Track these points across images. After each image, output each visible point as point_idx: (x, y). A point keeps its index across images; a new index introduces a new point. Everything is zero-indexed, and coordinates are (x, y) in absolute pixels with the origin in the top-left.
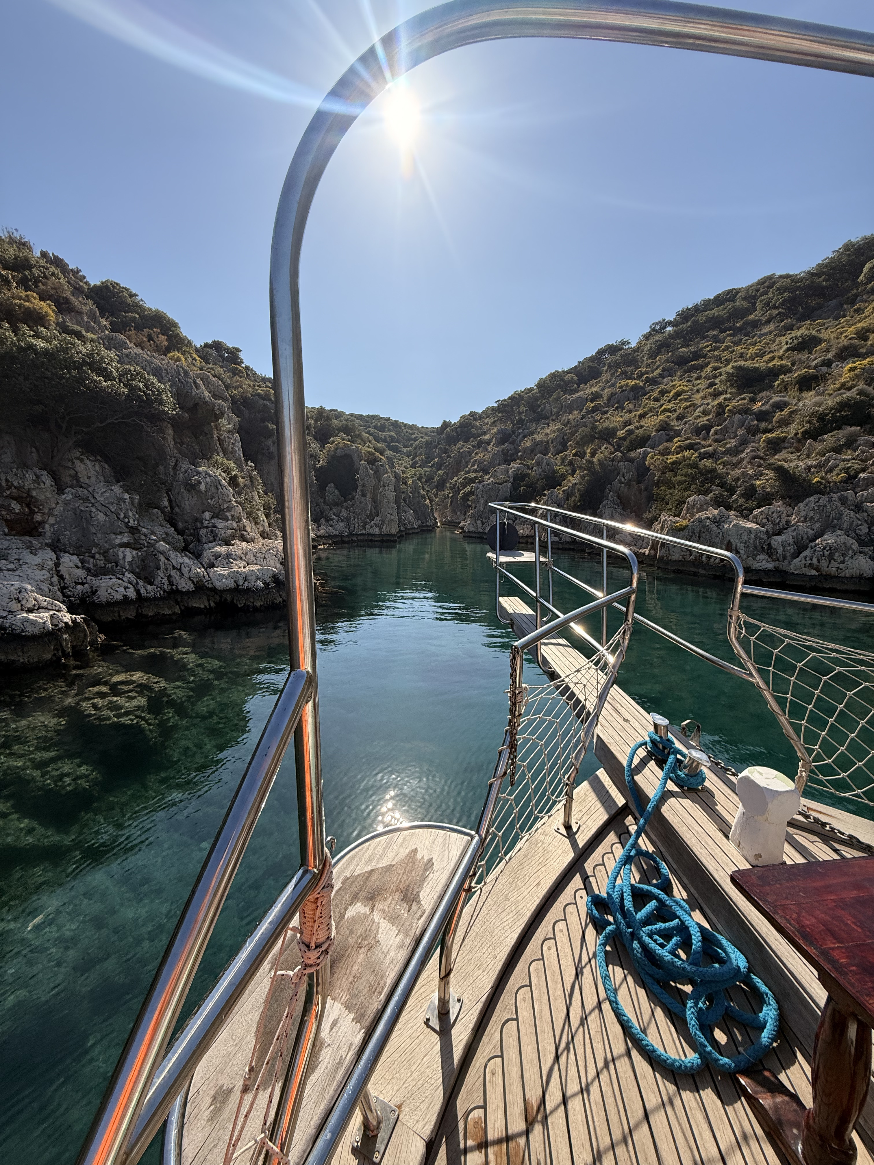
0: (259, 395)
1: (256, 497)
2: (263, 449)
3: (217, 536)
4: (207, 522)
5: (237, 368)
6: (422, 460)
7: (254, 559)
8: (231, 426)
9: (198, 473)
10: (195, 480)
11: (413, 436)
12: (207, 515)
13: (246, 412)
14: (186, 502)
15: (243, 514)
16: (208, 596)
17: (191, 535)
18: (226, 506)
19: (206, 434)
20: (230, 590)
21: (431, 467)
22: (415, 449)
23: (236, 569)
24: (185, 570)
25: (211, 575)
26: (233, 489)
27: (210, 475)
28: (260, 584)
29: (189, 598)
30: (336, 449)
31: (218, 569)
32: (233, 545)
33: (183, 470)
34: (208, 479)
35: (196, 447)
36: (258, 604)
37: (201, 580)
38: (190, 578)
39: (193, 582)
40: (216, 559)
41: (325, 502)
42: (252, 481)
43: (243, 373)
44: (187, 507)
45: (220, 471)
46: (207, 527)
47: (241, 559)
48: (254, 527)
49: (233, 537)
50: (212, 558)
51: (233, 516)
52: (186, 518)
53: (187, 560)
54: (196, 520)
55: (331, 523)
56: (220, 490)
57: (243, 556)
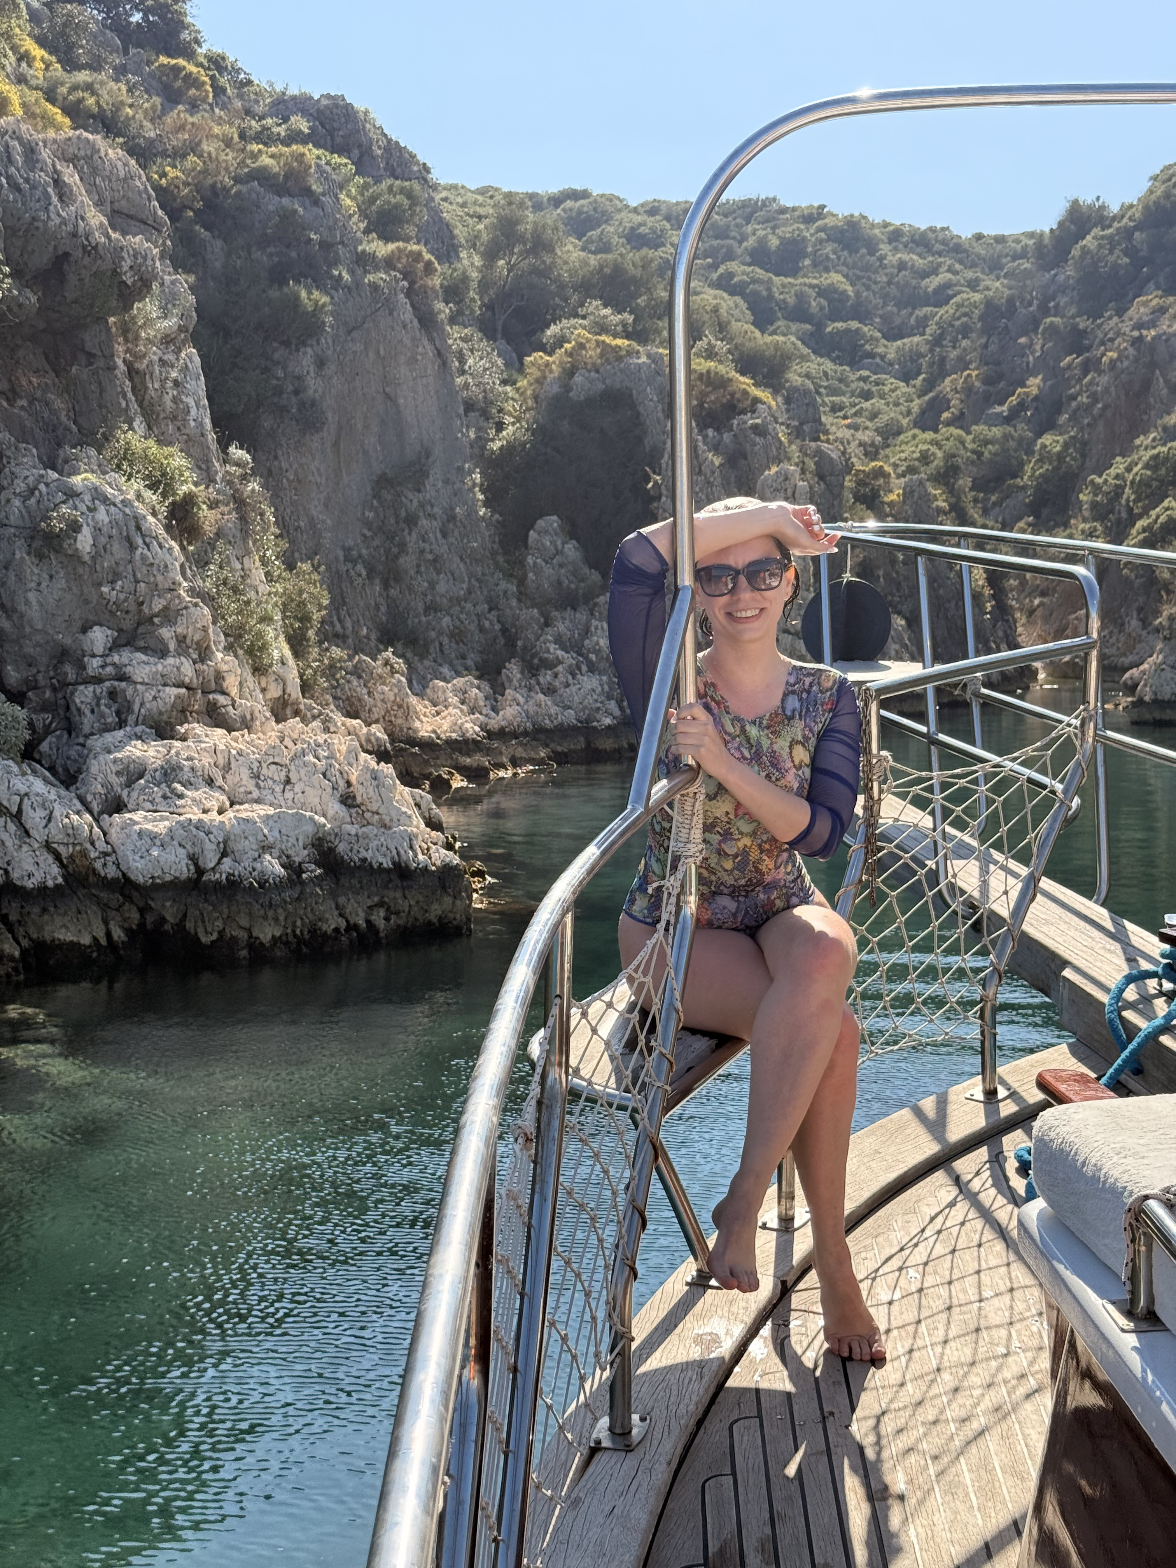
0: (261, 176)
1: (258, 574)
2: (279, 391)
3: (130, 710)
4: (96, 662)
5: (177, 69)
6: (968, 390)
7: (250, 785)
8: (170, 323)
9: (71, 494)
10: (61, 518)
11: (932, 283)
12: (99, 637)
13: (216, 249)
14: (32, 596)
15: (217, 638)
16: (105, 907)
17: (44, 707)
18: (158, 605)
19: (91, 356)
20: (175, 887)
21: (1008, 420)
22: (937, 341)
23: (195, 814)
24: (34, 818)
25: (114, 834)
26: (183, 548)
27: (106, 500)
28: (273, 866)
29: (44, 910)
30: (570, 372)
31: (138, 816)
32: (184, 739)
33: (20, 486)
34: (102, 515)
35: (59, 404)
36: (267, 933)
37: (84, 854)
38: (48, 846)
39: (58, 857)
40: (129, 784)
41: (522, 596)
42: (243, 519)
43: (199, 85)
44: (34, 613)
45: (137, 485)
46: (98, 680)
47: (210, 782)
48: (250, 680)
49: (183, 713)
50: (115, 780)
51: (181, 640)
52: (29, 650)
53: (39, 786)
54: (63, 655)
55: (546, 677)
56: (141, 550)
57: (217, 775)
